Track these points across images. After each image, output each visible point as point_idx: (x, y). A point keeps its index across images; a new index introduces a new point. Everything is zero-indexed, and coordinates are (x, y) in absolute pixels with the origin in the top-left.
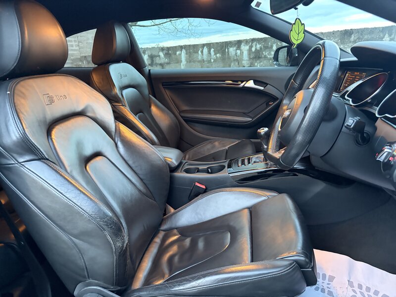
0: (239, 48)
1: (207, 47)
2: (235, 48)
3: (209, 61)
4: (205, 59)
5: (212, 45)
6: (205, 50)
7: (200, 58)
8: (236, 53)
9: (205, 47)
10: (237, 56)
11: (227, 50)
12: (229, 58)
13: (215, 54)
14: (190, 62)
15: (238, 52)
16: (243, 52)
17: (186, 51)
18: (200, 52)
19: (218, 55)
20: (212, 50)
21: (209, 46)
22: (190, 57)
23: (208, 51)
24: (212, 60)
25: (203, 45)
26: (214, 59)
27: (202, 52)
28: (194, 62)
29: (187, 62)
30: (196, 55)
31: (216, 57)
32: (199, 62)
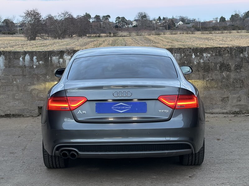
0: (61, 57)
1: (29, 55)
2: (57, 57)
3: (32, 67)
4: (27, 65)
5: (34, 53)
6: (27, 57)
7: (21, 64)
8: (59, 62)
9: (27, 55)
10: (60, 64)
11: (50, 58)
12: (52, 65)
13: (38, 61)
14: (9, 67)
15: (61, 60)
16: (65, 61)
17: (5, 56)
18: (21, 59)
19: (41, 62)
20: (35, 57)
21: (32, 54)
22: (9, 62)
23: (30, 58)
24: (35, 67)
25: (25, 53)
26: (37, 66)
27: (24, 59)
28: (14, 67)
29: (6, 67)
30: (16, 61)
31: (39, 63)
32: (20, 67)
